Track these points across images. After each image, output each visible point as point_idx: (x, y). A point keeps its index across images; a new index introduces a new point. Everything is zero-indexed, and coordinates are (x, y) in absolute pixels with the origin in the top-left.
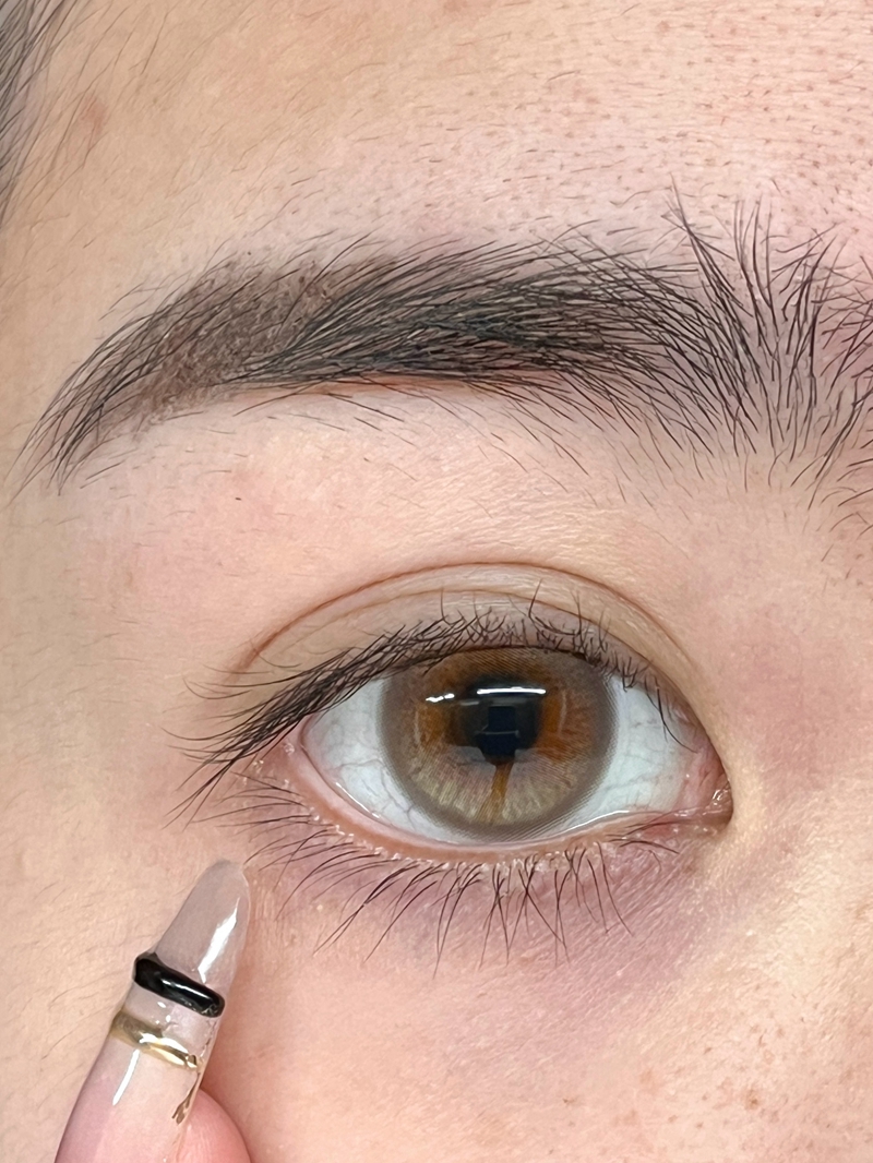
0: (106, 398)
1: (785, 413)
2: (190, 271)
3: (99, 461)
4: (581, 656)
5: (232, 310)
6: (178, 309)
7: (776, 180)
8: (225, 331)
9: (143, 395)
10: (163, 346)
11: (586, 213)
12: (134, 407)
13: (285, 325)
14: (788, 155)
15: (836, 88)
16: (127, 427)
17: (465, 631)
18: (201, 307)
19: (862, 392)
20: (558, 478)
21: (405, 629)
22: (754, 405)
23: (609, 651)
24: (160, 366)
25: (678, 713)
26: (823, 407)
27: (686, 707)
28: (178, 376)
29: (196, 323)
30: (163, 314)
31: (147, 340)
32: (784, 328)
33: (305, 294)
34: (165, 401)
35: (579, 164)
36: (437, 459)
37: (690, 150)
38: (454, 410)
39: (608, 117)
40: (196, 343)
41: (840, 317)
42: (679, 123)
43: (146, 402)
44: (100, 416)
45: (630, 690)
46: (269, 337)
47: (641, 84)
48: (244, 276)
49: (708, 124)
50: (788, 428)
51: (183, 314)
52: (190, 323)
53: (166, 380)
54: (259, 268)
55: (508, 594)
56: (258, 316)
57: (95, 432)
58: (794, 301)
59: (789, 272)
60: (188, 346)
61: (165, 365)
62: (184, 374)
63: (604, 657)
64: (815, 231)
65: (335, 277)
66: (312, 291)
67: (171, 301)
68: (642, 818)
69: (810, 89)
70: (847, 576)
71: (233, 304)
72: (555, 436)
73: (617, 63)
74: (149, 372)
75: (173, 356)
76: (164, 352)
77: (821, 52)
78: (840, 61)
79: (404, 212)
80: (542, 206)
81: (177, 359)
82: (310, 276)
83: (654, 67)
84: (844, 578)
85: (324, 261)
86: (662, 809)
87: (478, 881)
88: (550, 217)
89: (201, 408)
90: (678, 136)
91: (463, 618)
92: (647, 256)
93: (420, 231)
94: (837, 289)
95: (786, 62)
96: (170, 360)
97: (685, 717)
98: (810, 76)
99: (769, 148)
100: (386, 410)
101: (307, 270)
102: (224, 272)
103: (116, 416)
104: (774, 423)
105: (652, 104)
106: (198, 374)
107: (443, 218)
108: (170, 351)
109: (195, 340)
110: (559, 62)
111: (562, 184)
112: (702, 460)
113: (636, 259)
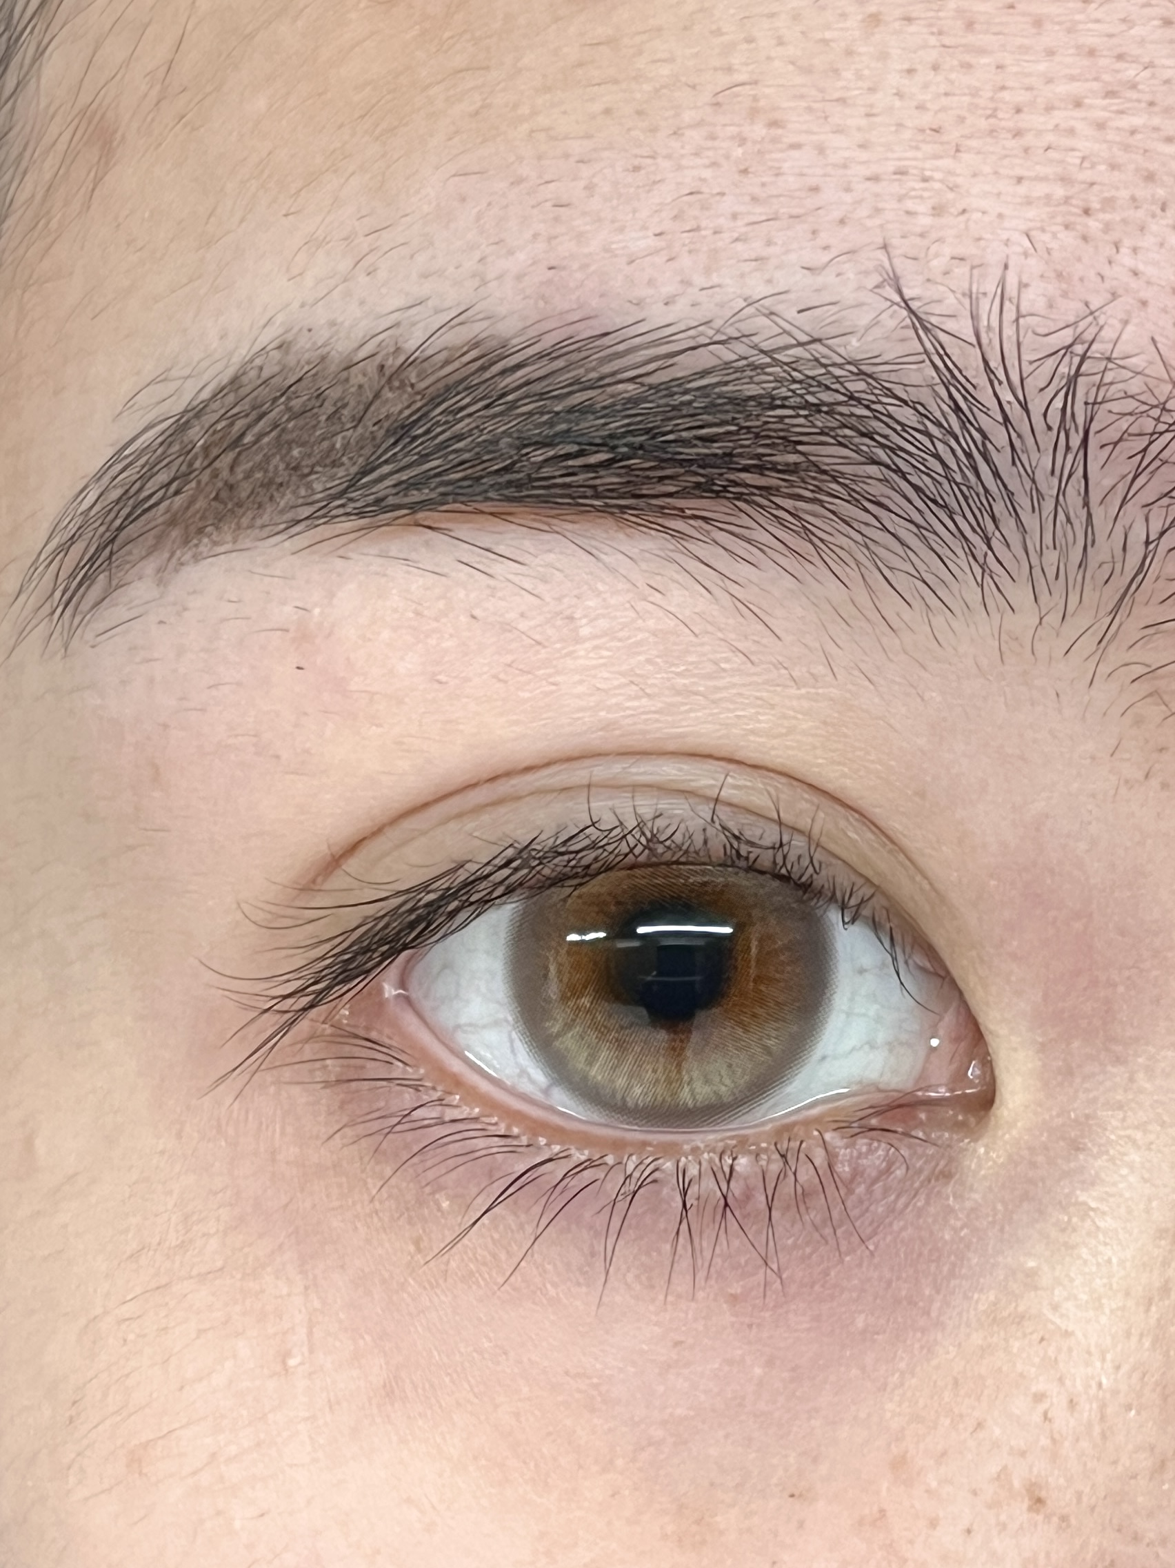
0: (120, 529)
1: (1051, 557)
2: (231, 354)
3: (114, 613)
4: (786, 879)
5: (289, 409)
6: (214, 406)
7: (1033, 233)
8: (280, 436)
9: (172, 523)
10: (195, 457)
11: (769, 281)
12: (160, 539)
13: (360, 430)
14: (1048, 197)
15: (1115, 103)
16: (150, 567)
17: (624, 842)
18: (245, 406)
19: (1156, 526)
20: (740, 645)
21: (543, 837)
22: (1008, 546)
23: (823, 873)
24: (193, 484)
25: (919, 959)
26: (1103, 551)
27: (930, 951)
28: (216, 498)
29: (240, 425)
30: (196, 412)
31: (176, 448)
32: (1047, 440)
33: (386, 389)
34: (200, 531)
35: (759, 212)
36: (571, 618)
37: (913, 193)
38: (594, 551)
39: (796, 146)
40: (239, 454)
41: (1124, 424)
42: (895, 155)
43: (175, 533)
44: (111, 553)
45: (851, 928)
46: (338, 446)
48: (303, 362)
49: (936, 157)
50: (1057, 577)
51: (223, 411)
52: (232, 424)
53: (200, 504)
54: (324, 351)
55: (683, 792)
56: (323, 418)
57: (107, 573)
58: (1058, 403)
59: (1051, 363)
60: (230, 456)
61: (199, 482)
62: (224, 494)
63: (819, 881)
64: (1087, 304)
65: (425, 364)
66: (396, 384)
67: (205, 395)
68: (877, 1098)
69: (1078, 104)
71: (289, 399)
72: (734, 589)
73: (808, 70)
74: (177, 493)
75: (208, 471)
76: (197, 464)
77: (1092, 53)
78: (1120, 65)
79: (519, 277)
80: (708, 271)
81: (215, 475)
82: (393, 363)
83: (859, 76)
84: (1142, 778)
85: (411, 342)
86: (900, 1087)
87: (655, 1181)
88: (719, 286)
89: (248, 544)
90: (895, 173)
91: (621, 823)
92: (854, 342)
93: (541, 304)
94: (1120, 386)
95: (1042, 67)
96: (205, 477)
97: (928, 965)
98: (1076, 88)
99: (1022, 189)
100: (501, 549)
101: (388, 354)
102: (276, 355)
103: (135, 551)
104: (1037, 571)
105: (859, 129)
106: (244, 495)
107: (572, 285)
108: (206, 463)
109: (238, 450)
111: (737, 240)
112: (939, 621)
113: (839, 346)
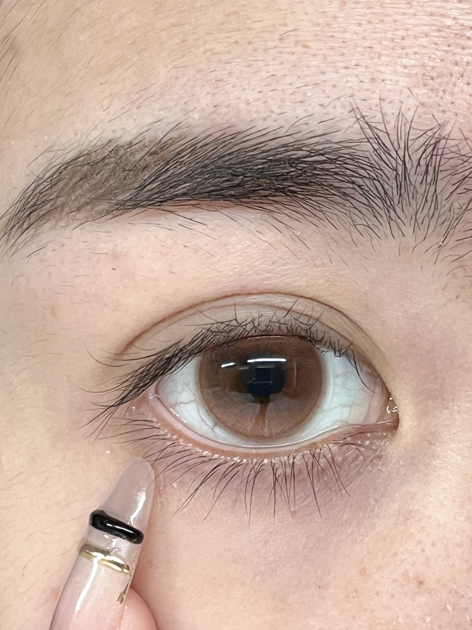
1: (421, 216)
7: (411, 88)
11: (306, 111)
14: (417, 74)
22: (403, 212)
27: (371, 365)
35: (301, 83)
37: (362, 73)
38: (234, 218)
42: (355, 58)
47: (332, 36)
50: (422, 223)
58: (424, 156)
64: (433, 116)
70: (457, 297)
77: (431, 15)
78: (442, 19)
79: (201, 110)
80: (281, 107)
83: (339, 26)
84: (455, 298)
100: (196, 219)
105: (340, 48)
107: (224, 113)
110: (286, 25)
111: (292, 94)
112: (375, 242)
113: (335, 136)
